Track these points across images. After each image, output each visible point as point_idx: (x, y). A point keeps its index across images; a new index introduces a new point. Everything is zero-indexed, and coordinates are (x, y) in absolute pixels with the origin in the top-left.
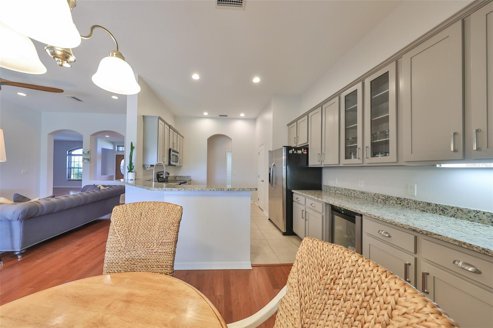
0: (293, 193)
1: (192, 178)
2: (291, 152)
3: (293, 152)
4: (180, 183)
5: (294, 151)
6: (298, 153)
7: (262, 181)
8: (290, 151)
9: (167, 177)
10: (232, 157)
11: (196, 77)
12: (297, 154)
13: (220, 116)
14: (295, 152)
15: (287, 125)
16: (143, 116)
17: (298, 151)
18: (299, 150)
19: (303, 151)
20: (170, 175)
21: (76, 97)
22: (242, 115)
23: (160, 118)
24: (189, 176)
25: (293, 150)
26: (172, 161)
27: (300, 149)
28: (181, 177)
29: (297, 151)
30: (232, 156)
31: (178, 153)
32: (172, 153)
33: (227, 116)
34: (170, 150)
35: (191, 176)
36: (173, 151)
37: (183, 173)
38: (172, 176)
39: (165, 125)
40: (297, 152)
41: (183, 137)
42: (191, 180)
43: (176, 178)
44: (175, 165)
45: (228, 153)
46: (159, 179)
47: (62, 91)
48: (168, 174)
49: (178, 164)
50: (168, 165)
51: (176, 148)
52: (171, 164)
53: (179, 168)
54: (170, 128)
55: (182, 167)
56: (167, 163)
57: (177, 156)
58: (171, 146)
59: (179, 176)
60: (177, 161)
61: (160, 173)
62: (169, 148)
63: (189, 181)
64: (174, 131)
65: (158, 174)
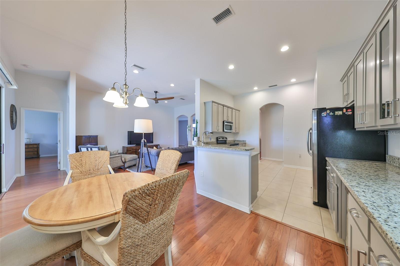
0: (326, 160)
1: (247, 142)
3: (328, 114)
4: (230, 145)
6: (336, 114)
9: (226, 141)
11: (231, 67)
13: (270, 87)
15: (340, 81)
16: (204, 102)
20: (228, 139)
21: (182, 98)
22: (293, 80)
23: (213, 102)
24: (244, 141)
26: (225, 129)
27: (340, 109)
28: (238, 141)
29: (334, 112)
31: (232, 123)
32: (225, 124)
33: (276, 85)
34: (224, 122)
35: (246, 141)
36: (226, 122)
37: (240, 138)
38: (231, 140)
39: (219, 105)
40: (334, 114)
41: (239, 111)
43: (235, 142)
44: (231, 132)
46: (218, 141)
47: (173, 98)
48: (226, 138)
49: (233, 131)
50: (222, 132)
51: (230, 120)
52: (225, 131)
53: (236, 134)
54: (223, 106)
55: (239, 133)
56: (222, 131)
57: (231, 126)
58: (225, 119)
59: (237, 140)
60: (231, 129)
61: (218, 138)
62: (223, 121)
63: (243, 144)
64: (228, 108)
65: (217, 138)
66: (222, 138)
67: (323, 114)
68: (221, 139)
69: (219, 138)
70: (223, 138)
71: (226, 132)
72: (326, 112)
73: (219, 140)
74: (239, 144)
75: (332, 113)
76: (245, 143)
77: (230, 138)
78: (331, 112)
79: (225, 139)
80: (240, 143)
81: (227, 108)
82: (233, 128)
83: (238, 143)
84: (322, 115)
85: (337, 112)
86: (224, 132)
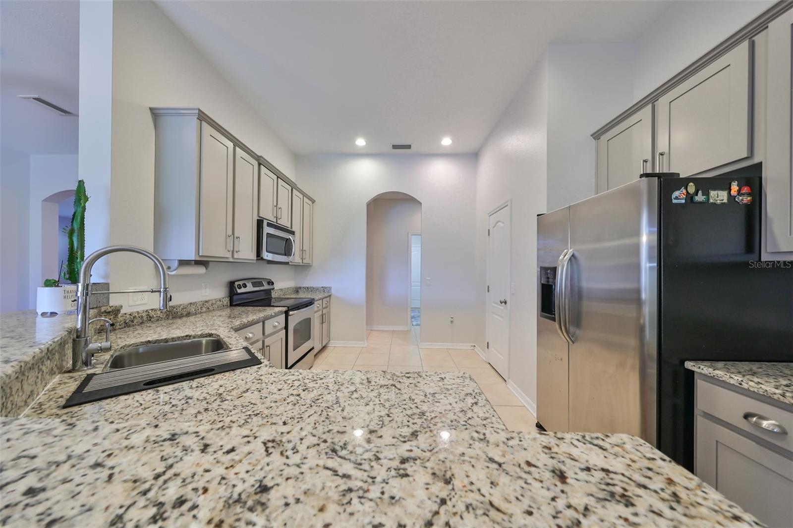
0: (692, 373)
1: (333, 292)
2: (679, 196)
3: (690, 198)
5: (696, 193)
6: (711, 201)
7: (501, 303)
8: (673, 196)
9: (268, 292)
10: (421, 247)
12: (706, 203)
13: (395, 147)
14: (700, 198)
15: (592, 135)
16: (151, 109)
17: (713, 193)
18: (715, 189)
19: (734, 192)
20: (277, 286)
22: (447, 141)
23: (202, 117)
24: (326, 288)
25: (692, 188)
26: (267, 251)
27: (722, 182)
28: (310, 290)
29: (706, 193)
30: (421, 245)
31: (293, 233)
32: (267, 230)
33: (409, 147)
34: (260, 223)
35: (330, 288)
36: (269, 225)
39: (237, 148)
40: (708, 199)
41: (313, 201)
42: (330, 296)
43: (298, 293)
44: (287, 263)
45: (413, 236)
46: (235, 297)
48: (270, 283)
49: (296, 258)
50: (255, 262)
51: (284, 222)
52: (265, 257)
53: (303, 268)
54: (260, 164)
55: (311, 266)
56: (253, 256)
57: (288, 240)
58: (268, 214)
59: (304, 286)
60: (288, 252)
61: (236, 284)
62: (256, 218)
63: (324, 298)
64: (278, 177)
65: (231, 284)
66: (254, 285)
67: (676, 198)
68: (250, 288)
69: (241, 283)
70: (257, 282)
71: (270, 262)
72: (686, 189)
73: (239, 291)
74: (314, 299)
75: (703, 195)
76: (330, 294)
77: (283, 282)
78: (700, 192)
79: (266, 287)
80: (316, 298)
81: (276, 177)
82: (296, 249)
83: (312, 297)
84: (674, 201)
85: (716, 192)
86: (260, 262)
